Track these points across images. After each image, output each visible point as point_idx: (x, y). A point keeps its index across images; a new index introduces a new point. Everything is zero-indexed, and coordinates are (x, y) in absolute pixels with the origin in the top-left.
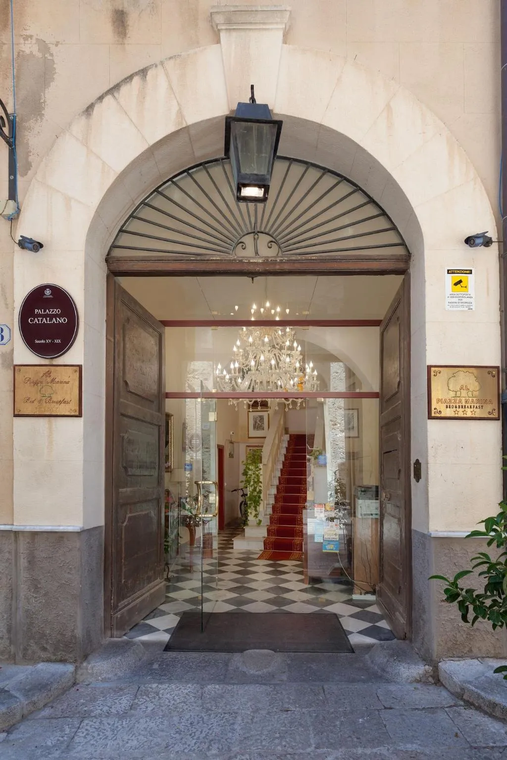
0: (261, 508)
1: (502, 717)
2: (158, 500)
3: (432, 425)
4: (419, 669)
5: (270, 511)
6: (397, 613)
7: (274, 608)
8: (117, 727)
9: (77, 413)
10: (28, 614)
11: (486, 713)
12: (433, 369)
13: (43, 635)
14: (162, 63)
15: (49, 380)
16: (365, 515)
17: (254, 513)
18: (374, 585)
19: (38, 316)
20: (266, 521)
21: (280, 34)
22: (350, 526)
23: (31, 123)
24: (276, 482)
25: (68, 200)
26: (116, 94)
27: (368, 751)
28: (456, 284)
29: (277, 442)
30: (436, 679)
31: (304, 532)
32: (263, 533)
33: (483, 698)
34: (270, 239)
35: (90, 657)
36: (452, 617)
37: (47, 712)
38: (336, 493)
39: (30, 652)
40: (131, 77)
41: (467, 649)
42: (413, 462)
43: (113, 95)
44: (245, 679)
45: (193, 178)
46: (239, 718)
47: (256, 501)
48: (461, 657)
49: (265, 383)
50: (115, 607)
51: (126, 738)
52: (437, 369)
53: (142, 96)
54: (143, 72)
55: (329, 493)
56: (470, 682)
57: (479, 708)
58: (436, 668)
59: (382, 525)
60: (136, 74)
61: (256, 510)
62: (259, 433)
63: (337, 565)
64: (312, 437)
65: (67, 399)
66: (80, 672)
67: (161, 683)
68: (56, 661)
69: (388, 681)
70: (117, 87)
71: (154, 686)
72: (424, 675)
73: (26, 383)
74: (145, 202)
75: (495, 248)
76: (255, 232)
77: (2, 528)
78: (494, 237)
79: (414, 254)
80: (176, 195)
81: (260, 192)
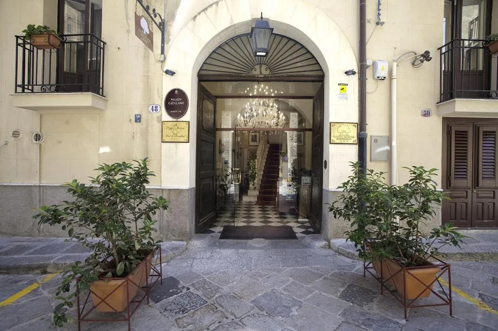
0: (256, 181)
2: (213, 177)
3: (331, 146)
4: (324, 243)
5: (260, 182)
6: (317, 224)
7: (264, 224)
8: (207, 262)
9: (187, 141)
10: (168, 222)
11: (346, 256)
12: (332, 124)
13: (173, 230)
15: (176, 127)
16: (305, 184)
17: (252, 183)
18: (308, 215)
19: (173, 101)
20: (258, 187)
22: (298, 189)
24: (263, 168)
25: (185, 54)
26: (206, 12)
27: (301, 268)
28: (342, 90)
29: (263, 148)
30: (329, 246)
31: (277, 191)
32: (256, 193)
33: (345, 251)
34: (266, 67)
35: (192, 239)
37: (179, 257)
38: (292, 174)
39: (168, 237)
40: (211, 5)
41: (342, 235)
42: (324, 161)
43: (204, 12)
44: (253, 248)
45: (235, 42)
46: (253, 259)
47: (254, 178)
48: (339, 238)
49: (260, 123)
50: (199, 221)
53: (217, 12)
54: (217, 3)
55: (289, 173)
56: (340, 246)
57: (343, 255)
58: (329, 243)
59: (312, 188)
60: (214, 3)
61: (253, 182)
62: (255, 144)
63: (292, 207)
64: (282, 145)
65: (183, 135)
66: (189, 245)
68: (179, 240)
69: (311, 248)
70: (206, 9)
72: (325, 245)
73: (167, 129)
74: (214, 52)
75: (357, 75)
76: (260, 64)
77: (157, 187)
78: (357, 71)
79: (326, 75)
80: (227, 48)
81: (264, 54)
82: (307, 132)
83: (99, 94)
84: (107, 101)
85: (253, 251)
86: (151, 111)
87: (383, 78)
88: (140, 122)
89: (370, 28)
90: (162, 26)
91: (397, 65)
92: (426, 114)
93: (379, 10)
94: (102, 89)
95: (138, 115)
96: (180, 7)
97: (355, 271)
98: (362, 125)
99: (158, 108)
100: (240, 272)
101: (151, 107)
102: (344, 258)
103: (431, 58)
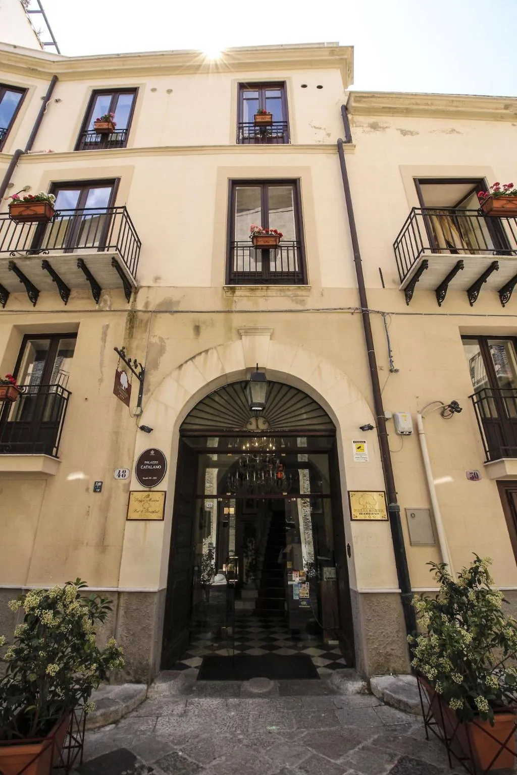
1: (404, 709)
3: (353, 524)
4: (358, 685)
7: (267, 652)
8: (179, 721)
9: (162, 519)
11: (396, 708)
12: (350, 493)
14: (215, 348)
15: (148, 499)
16: (328, 578)
19: (146, 464)
21: (269, 337)
23: (152, 371)
25: (167, 407)
26: (194, 360)
28: (358, 448)
29: (264, 517)
30: (369, 690)
32: (254, 594)
33: (394, 698)
34: (264, 420)
35: (155, 681)
36: (376, 646)
37: (135, 714)
39: (119, 676)
40: (200, 353)
41: (386, 669)
42: (347, 545)
43: (192, 361)
44: (251, 695)
45: (225, 390)
46: (251, 716)
48: (383, 674)
51: (186, 726)
52: (353, 493)
53: (205, 362)
54: (207, 351)
56: (387, 689)
57: (392, 705)
58: (369, 683)
59: (338, 586)
60: (204, 351)
65: (157, 510)
66: (149, 690)
67: (201, 698)
68: (135, 682)
69: (341, 694)
70: (194, 357)
71: (196, 699)
72: (362, 688)
73: (136, 501)
74: (201, 402)
75: (375, 430)
76: (257, 417)
77: (112, 589)
78: (374, 425)
79: (337, 429)
80: (217, 398)
81: (260, 409)
82: (325, 500)
83: (51, 455)
84: (59, 462)
85: (250, 701)
86: (117, 477)
87: (407, 433)
88: (100, 491)
89: (382, 375)
90: (142, 376)
91: (422, 417)
92: (474, 477)
93: (390, 357)
94: (57, 448)
95: (98, 482)
96: (164, 355)
97: (412, 734)
98: (390, 494)
99: (127, 474)
100: (232, 738)
101: (117, 472)
102: (393, 711)
103: (461, 409)
